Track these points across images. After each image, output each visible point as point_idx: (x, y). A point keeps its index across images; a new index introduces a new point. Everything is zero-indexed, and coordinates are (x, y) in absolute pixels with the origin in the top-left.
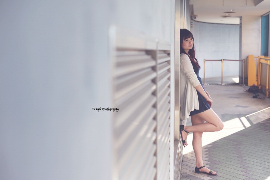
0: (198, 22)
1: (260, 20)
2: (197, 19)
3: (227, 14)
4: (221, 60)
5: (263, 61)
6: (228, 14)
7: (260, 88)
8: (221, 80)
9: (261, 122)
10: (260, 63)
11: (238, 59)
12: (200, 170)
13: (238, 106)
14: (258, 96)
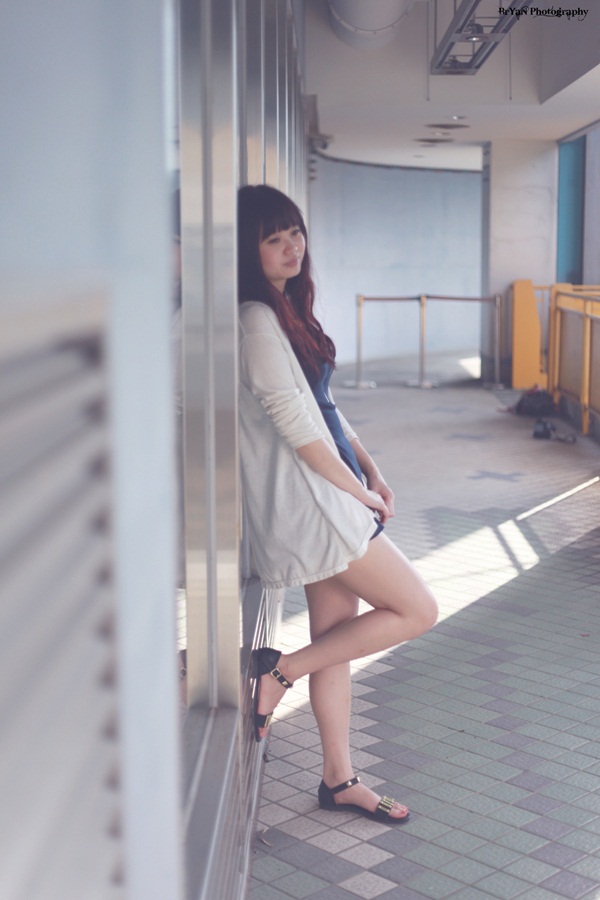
0: (337, 160)
1: (555, 156)
2: (330, 151)
3: (438, 134)
4: (419, 299)
5: (565, 303)
6: (441, 133)
7: (556, 399)
8: (417, 368)
9: (576, 546)
10: (557, 309)
11: (476, 292)
12: (340, 798)
13: (485, 474)
14: (552, 432)
